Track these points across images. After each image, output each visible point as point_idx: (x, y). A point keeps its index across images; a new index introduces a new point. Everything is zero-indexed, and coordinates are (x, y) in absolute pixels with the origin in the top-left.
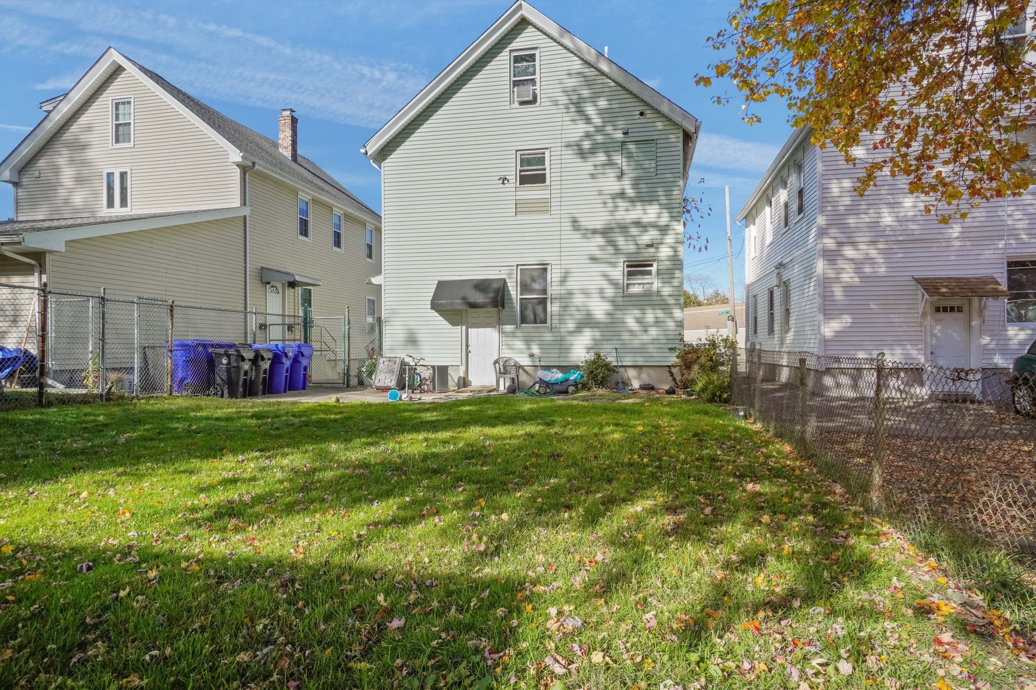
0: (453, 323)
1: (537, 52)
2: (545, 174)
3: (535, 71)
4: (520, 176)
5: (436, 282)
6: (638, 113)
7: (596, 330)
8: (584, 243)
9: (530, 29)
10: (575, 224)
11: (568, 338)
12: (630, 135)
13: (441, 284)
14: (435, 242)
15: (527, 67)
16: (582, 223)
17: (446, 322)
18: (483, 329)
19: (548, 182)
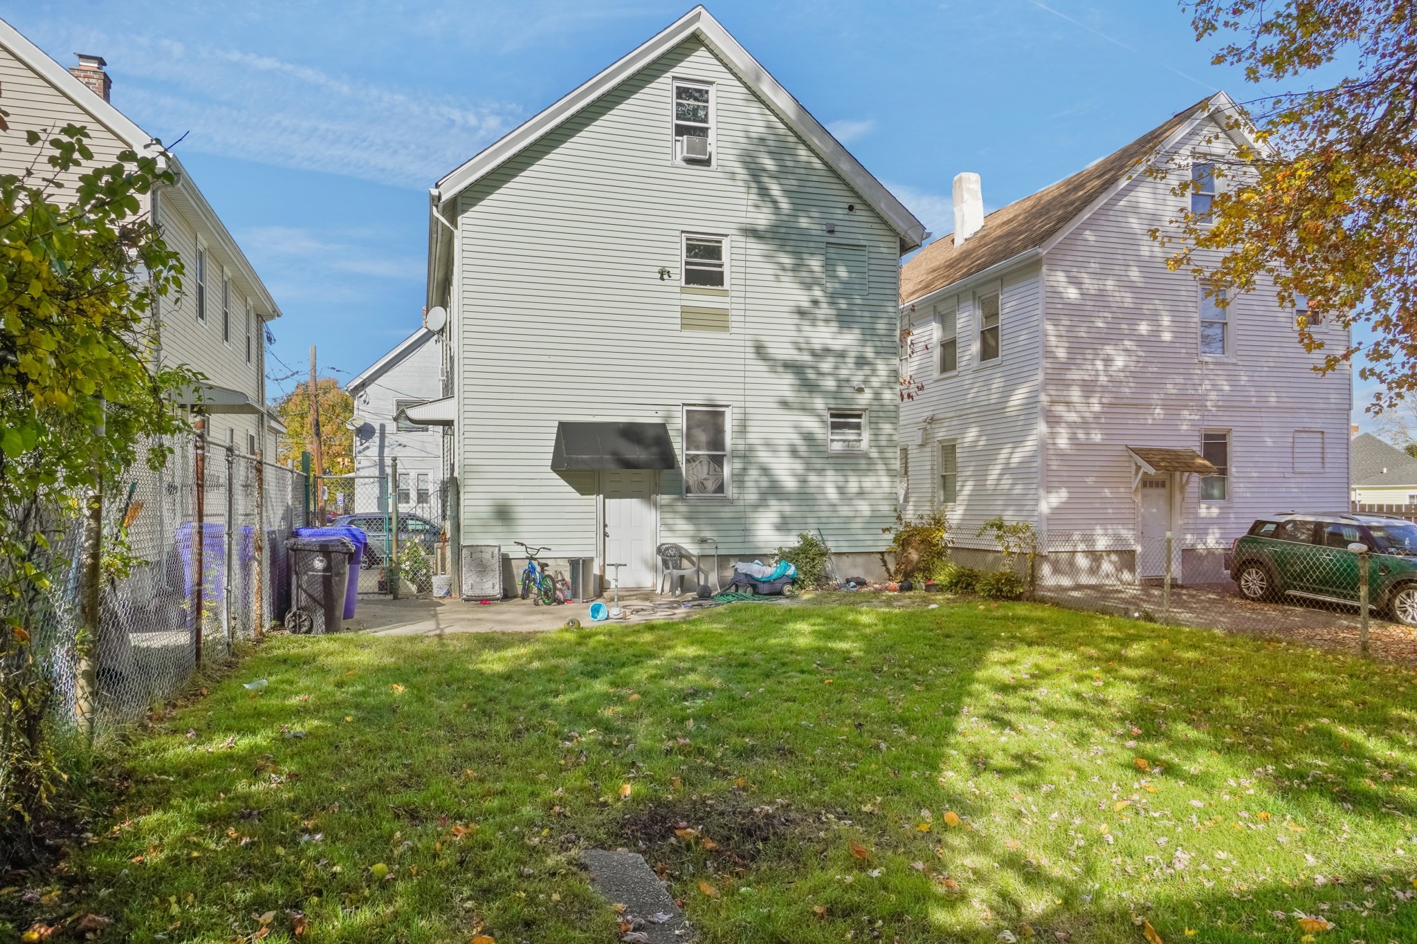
0: (583, 491)
1: (712, 90)
2: (722, 273)
3: (706, 115)
4: (687, 270)
5: (556, 424)
6: (846, 206)
7: (785, 503)
8: (771, 378)
9: (702, 52)
10: (760, 351)
11: (751, 515)
12: (837, 234)
13: (566, 430)
14: (553, 359)
15: (695, 110)
16: (770, 351)
17: (571, 489)
18: (628, 500)
19: (727, 285)
